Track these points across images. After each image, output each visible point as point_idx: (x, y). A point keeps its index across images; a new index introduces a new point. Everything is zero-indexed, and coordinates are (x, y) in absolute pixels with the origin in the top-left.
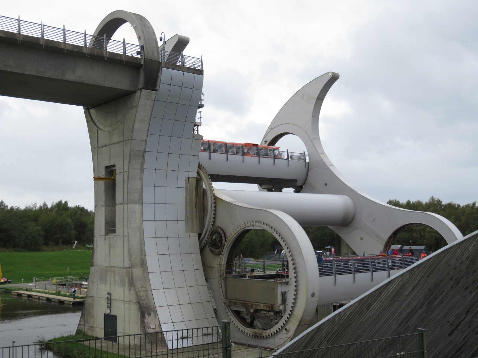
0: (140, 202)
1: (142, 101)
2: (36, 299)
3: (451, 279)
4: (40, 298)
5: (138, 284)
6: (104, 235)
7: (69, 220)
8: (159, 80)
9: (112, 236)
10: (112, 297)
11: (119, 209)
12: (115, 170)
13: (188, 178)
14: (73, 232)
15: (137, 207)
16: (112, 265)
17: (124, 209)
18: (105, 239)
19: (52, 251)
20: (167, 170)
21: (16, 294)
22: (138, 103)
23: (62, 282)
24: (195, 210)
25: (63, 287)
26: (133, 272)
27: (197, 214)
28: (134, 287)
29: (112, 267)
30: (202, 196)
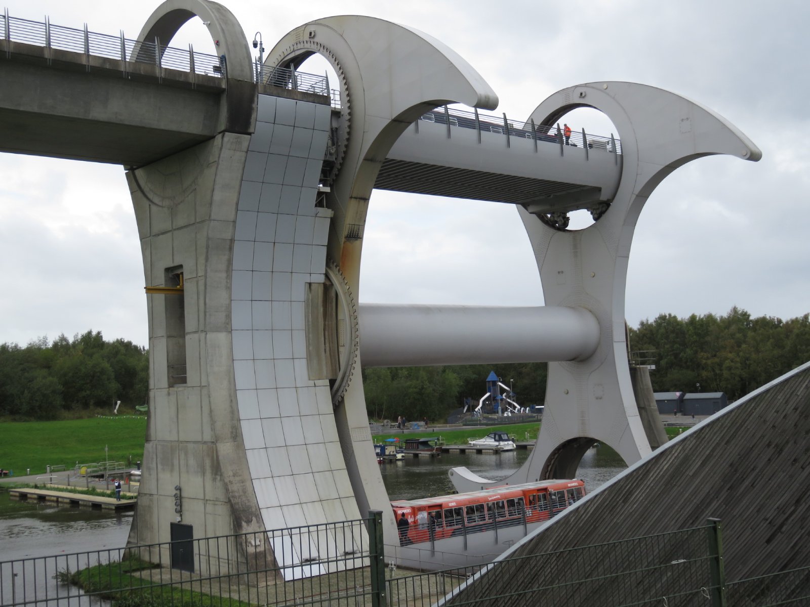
0: (227, 327)
1: (226, 153)
2: (53, 501)
3: (769, 445)
4: (60, 499)
5: (228, 471)
6: (166, 386)
7: (106, 365)
8: (253, 116)
9: (180, 389)
10: (184, 494)
11: (191, 341)
12: (182, 273)
13: (310, 284)
14: (114, 386)
15: (221, 338)
16: (181, 439)
17: (200, 341)
18: (169, 394)
19: (78, 418)
20: (272, 272)
21: (17, 494)
22: (219, 157)
23: (94, 472)
24: (323, 339)
25: (100, 480)
26: (218, 449)
27: (327, 345)
28: (221, 475)
29: (182, 442)
30: (334, 314)
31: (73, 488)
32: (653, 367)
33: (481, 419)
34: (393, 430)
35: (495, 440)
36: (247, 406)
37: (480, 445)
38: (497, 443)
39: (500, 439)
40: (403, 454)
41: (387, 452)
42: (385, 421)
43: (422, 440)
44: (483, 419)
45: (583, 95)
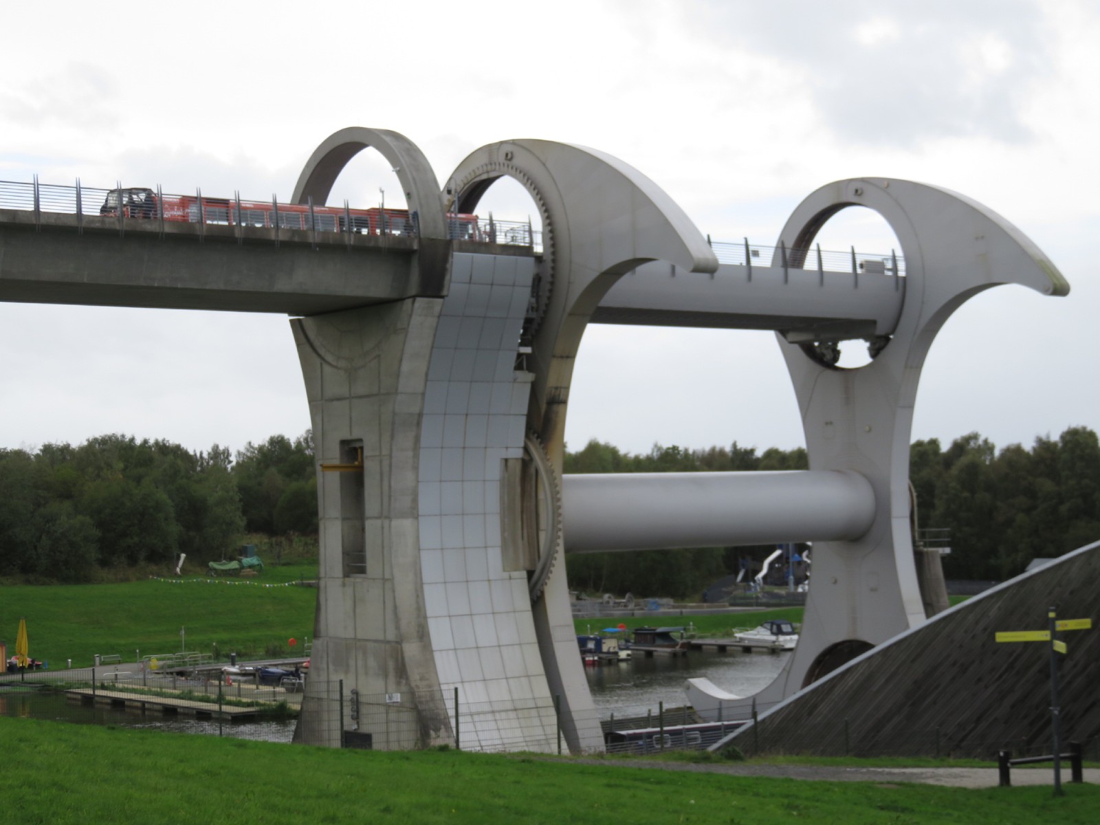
0: (414, 513)
1: (416, 320)
2: (136, 708)
4: (147, 706)
5: (414, 675)
6: (341, 575)
7: (162, 496)
8: (447, 277)
9: (358, 580)
10: (362, 699)
11: (371, 526)
12: (362, 448)
13: (506, 460)
14: (174, 529)
15: (407, 524)
16: (359, 636)
17: (383, 528)
18: (344, 585)
19: (122, 581)
20: (464, 448)
21: (79, 697)
22: (409, 324)
23: (171, 666)
24: (520, 523)
25: (187, 679)
26: (404, 649)
27: (525, 531)
28: (407, 679)
29: (359, 640)
30: (533, 494)
31: (159, 690)
32: (947, 550)
33: (760, 595)
34: (617, 610)
35: (773, 633)
36: (434, 602)
37: (750, 640)
38: (773, 638)
39: (780, 632)
40: (629, 652)
41: (605, 648)
42: (606, 596)
43: (660, 630)
44: (764, 597)
45: (859, 192)
